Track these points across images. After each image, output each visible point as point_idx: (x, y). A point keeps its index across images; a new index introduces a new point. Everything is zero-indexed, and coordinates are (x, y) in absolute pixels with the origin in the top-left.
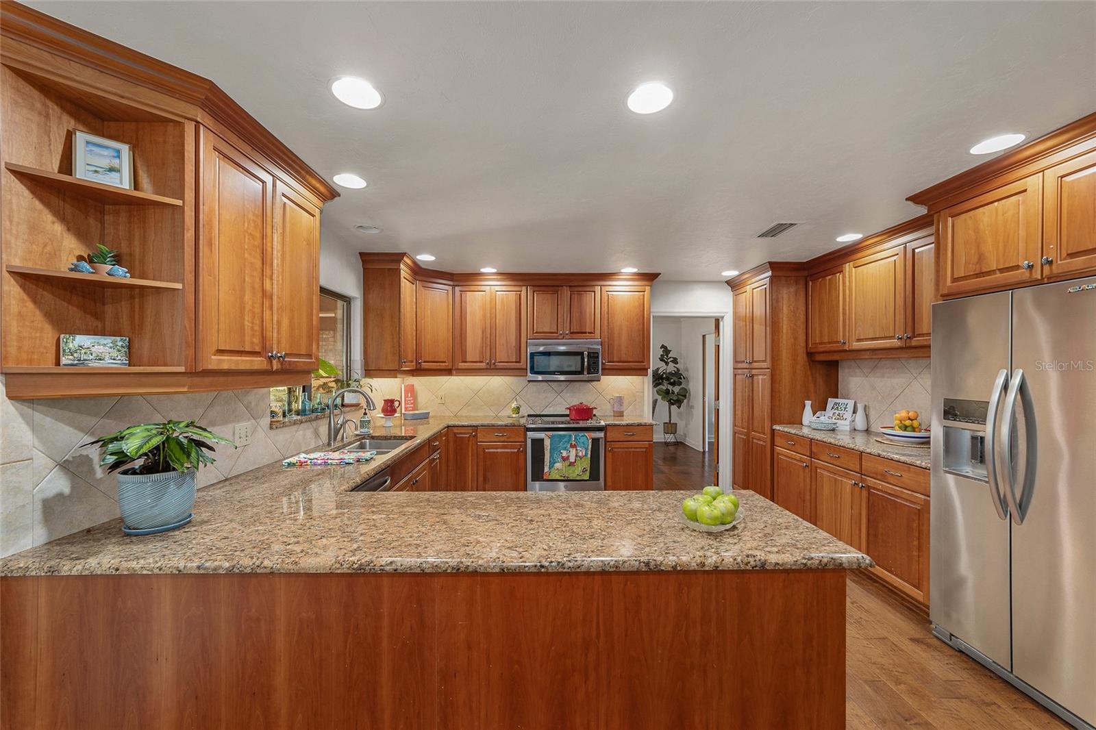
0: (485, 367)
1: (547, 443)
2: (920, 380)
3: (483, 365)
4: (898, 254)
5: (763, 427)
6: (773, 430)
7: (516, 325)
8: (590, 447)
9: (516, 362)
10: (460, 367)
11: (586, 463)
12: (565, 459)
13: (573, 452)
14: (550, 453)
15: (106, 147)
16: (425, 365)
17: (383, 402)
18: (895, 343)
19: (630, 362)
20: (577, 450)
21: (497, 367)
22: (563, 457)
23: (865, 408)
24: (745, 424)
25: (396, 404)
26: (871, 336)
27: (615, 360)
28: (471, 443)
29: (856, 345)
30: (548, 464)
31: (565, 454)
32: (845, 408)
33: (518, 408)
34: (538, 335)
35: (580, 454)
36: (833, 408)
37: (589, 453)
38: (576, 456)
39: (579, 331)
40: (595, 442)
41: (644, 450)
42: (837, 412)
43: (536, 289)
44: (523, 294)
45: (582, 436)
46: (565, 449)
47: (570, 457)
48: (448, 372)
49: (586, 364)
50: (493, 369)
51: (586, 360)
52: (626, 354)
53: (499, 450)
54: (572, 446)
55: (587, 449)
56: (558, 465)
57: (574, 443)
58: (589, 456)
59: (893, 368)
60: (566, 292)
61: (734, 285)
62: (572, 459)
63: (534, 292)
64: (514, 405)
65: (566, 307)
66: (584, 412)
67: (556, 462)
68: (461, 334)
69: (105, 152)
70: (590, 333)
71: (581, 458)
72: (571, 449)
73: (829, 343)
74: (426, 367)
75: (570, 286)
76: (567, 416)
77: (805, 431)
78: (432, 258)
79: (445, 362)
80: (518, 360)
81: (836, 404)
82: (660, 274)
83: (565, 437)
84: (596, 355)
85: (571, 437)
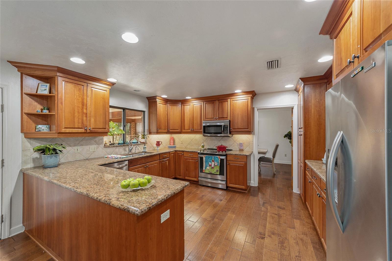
1: (204, 159)
3: (190, 130)
6: (305, 163)
7: (200, 116)
8: (219, 162)
10: (183, 131)
11: (218, 168)
12: (210, 166)
13: (213, 163)
14: (205, 163)
15: (45, 85)
17: (156, 142)
20: (214, 163)
21: (194, 131)
22: (209, 165)
25: (160, 143)
27: (236, 128)
28: (182, 157)
30: (205, 167)
31: (210, 164)
33: (204, 146)
34: (207, 119)
35: (216, 164)
37: (219, 164)
38: (214, 165)
39: (222, 117)
40: (222, 160)
41: (243, 165)
45: (216, 158)
46: (210, 162)
47: (212, 165)
49: (223, 130)
51: (223, 128)
52: (240, 126)
53: (190, 160)
54: (213, 161)
55: (218, 163)
56: (208, 168)
57: (213, 160)
58: (219, 165)
60: (217, 102)
62: (213, 166)
63: (206, 104)
64: (202, 145)
65: (217, 108)
66: (222, 148)
67: (207, 166)
68: (183, 120)
70: (226, 118)
71: (216, 166)
72: (212, 162)
74: (171, 131)
75: (218, 100)
76: (216, 149)
78: (167, 97)
79: (178, 130)
80: (201, 129)
83: (210, 157)
84: (227, 126)
85: (212, 157)
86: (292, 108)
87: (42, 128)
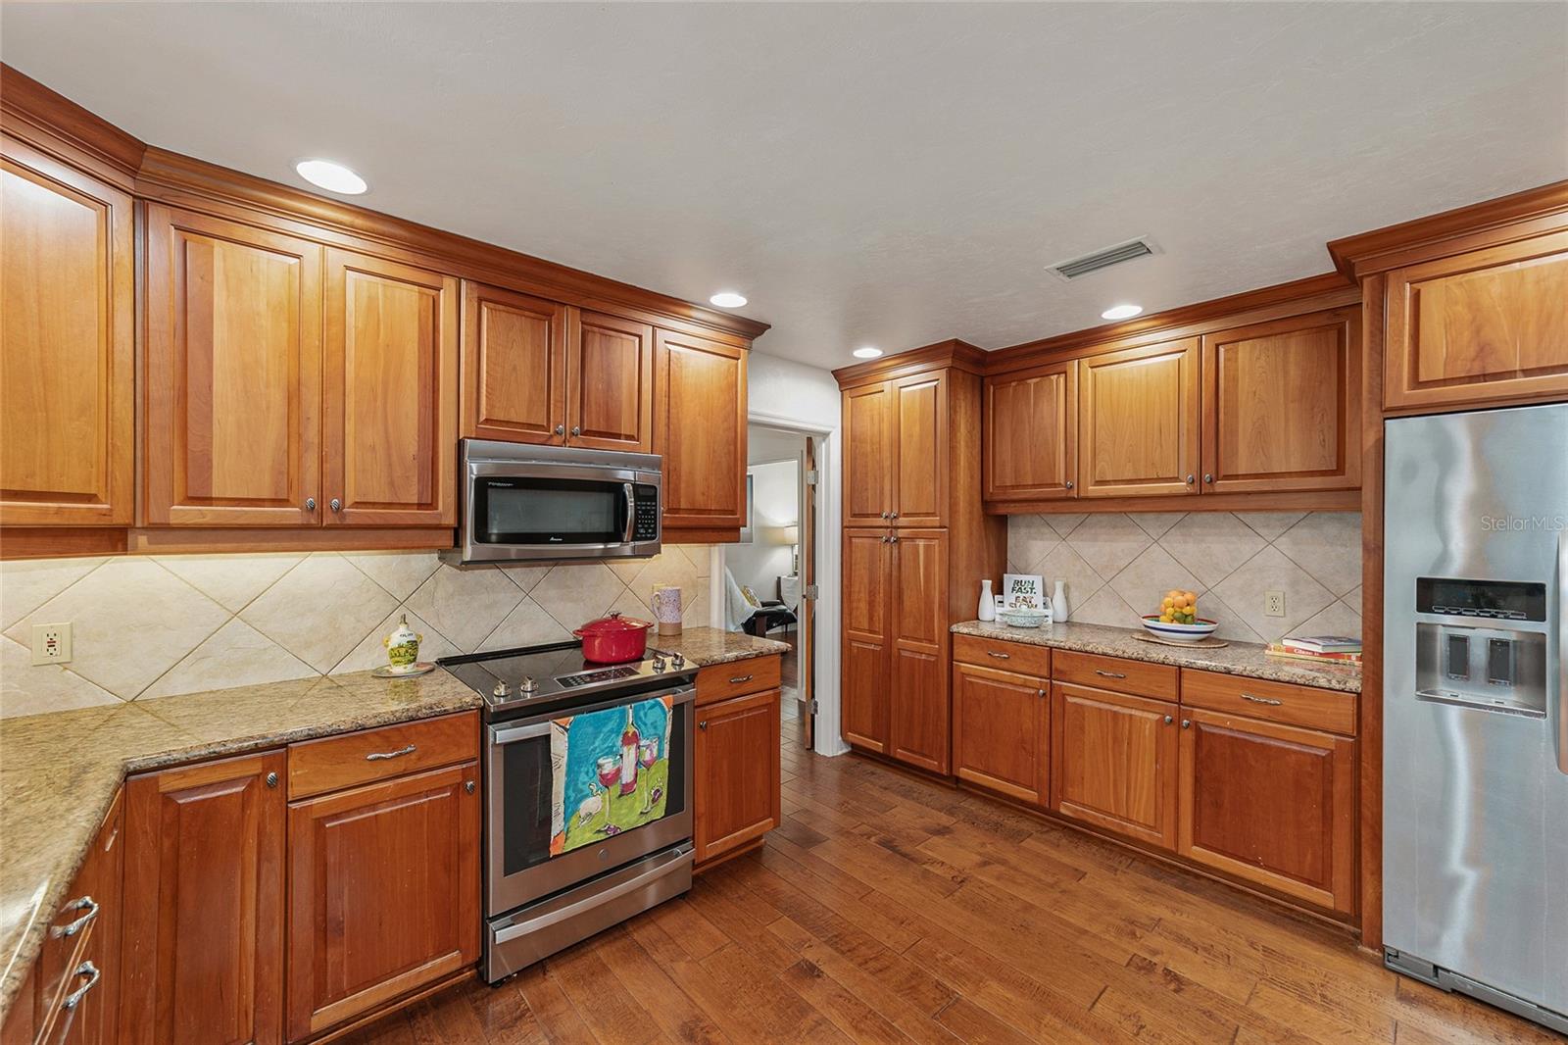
0: (299, 521)
1: (560, 746)
2: (1164, 545)
3: (292, 514)
4: (1185, 351)
5: (930, 629)
6: (952, 633)
8: (668, 730)
9: (420, 506)
10: (174, 520)
11: (659, 777)
12: (607, 781)
13: (630, 754)
14: (568, 774)
18: (1181, 487)
19: (710, 511)
20: (639, 747)
21: (349, 521)
22: (603, 778)
23: (1066, 588)
24: (879, 626)
27: (685, 505)
29: (1094, 490)
30: (562, 809)
31: (608, 765)
32: (1032, 589)
33: (414, 645)
34: (495, 429)
35: (647, 757)
36: (1013, 590)
37: (667, 747)
38: (638, 763)
39: (602, 429)
40: (678, 709)
42: (1022, 596)
43: (488, 293)
44: (446, 299)
45: (651, 708)
46: (610, 752)
47: (624, 772)
48: (112, 539)
49: (631, 513)
50: (330, 528)
51: (631, 503)
52: (703, 494)
53: (382, 809)
54: (627, 741)
55: (660, 740)
56: (590, 805)
57: (631, 730)
58: (666, 755)
59: (1114, 527)
62: (627, 776)
63: (480, 300)
64: (398, 637)
65: (574, 362)
66: (636, 641)
67: (587, 796)
70: (628, 438)
71: (648, 765)
72: (625, 749)
75: (583, 310)
77: (986, 630)
80: (428, 500)
81: (1017, 582)
82: (770, 327)
83: (609, 718)
84: (651, 493)
85: (623, 716)
86: (809, 442)
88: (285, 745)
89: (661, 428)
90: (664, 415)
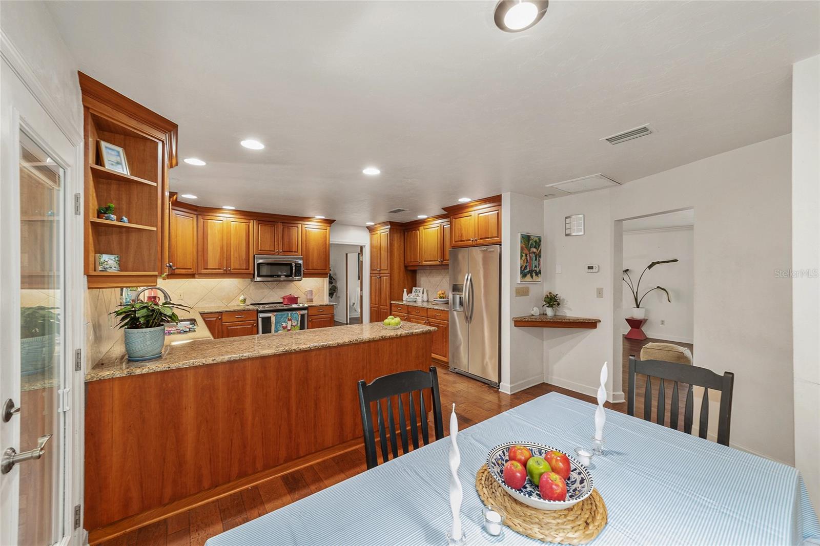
0: (223, 272)
1: (273, 319)
3: (221, 271)
4: (438, 227)
5: (386, 303)
6: (391, 304)
7: (246, 245)
8: (300, 319)
9: (246, 269)
10: (202, 272)
12: (284, 328)
13: (289, 323)
14: (275, 325)
15: (113, 150)
16: (178, 271)
18: (437, 263)
19: (318, 270)
20: (292, 322)
21: (232, 272)
22: (283, 327)
23: (427, 291)
26: (429, 260)
27: (310, 268)
28: (217, 324)
29: (425, 263)
31: (284, 325)
32: (419, 291)
33: (245, 299)
34: (262, 252)
35: (294, 324)
36: (415, 292)
37: (299, 323)
38: (292, 325)
39: (288, 250)
40: (303, 316)
41: (329, 319)
42: (417, 294)
43: (260, 222)
44: (251, 225)
45: (295, 314)
46: (285, 322)
48: (192, 276)
49: (294, 271)
50: (228, 274)
51: (294, 268)
52: (315, 265)
53: (238, 327)
54: (289, 320)
55: (297, 321)
57: (290, 318)
58: (299, 325)
59: (437, 273)
60: (280, 227)
61: (371, 230)
62: (289, 328)
63: (258, 224)
64: (242, 298)
65: (280, 235)
66: (294, 300)
67: (279, 330)
68: (203, 249)
69: (113, 153)
70: (295, 252)
71: (294, 326)
72: (288, 322)
73: (414, 262)
74: (178, 272)
75: (283, 223)
76: (282, 303)
77: (404, 303)
78: (194, 197)
79: (191, 269)
80: (247, 268)
81: (416, 290)
82: (335, 220)
83: (284, 314)
84: (299, 265)
85: (288, 314)
86: (362, 248)
87: (109, 262)
88: (221, 313)
89: (304, 249)
90: (305, 246)
